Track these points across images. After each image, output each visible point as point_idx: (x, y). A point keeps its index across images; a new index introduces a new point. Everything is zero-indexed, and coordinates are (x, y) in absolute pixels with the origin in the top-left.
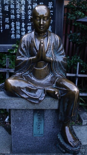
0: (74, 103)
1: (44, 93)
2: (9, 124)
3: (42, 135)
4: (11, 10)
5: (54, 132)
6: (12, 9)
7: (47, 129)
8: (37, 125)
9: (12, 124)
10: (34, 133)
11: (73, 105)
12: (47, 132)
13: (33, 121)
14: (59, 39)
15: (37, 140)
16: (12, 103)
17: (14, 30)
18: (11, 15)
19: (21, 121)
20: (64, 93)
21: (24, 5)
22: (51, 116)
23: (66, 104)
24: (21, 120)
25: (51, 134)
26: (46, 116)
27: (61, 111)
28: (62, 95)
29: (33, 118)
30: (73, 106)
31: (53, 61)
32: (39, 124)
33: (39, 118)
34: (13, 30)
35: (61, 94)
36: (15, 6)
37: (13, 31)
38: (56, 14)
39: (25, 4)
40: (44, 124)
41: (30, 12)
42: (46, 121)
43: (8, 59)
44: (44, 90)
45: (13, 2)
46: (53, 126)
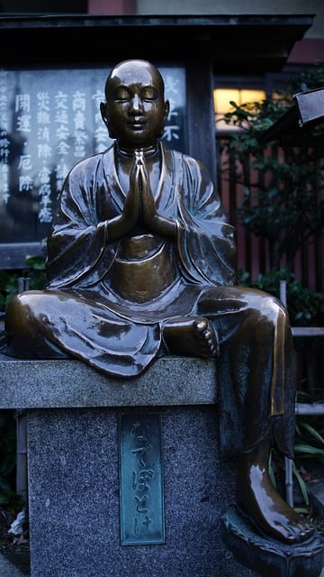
0: (273, 356)
1: (157, 338)
2: (26, 541)
3: (158, 535)
4: (40, 130)
5: (208, 523)
6: (42, 126)
7: (177, 506)
8: (134, 486)
9: (33, 487)
10: (123, 528)
11: (269, 365)
12: (179, 519)
13: (119, 469)
14: (198, 168)
15: (138, 562)
16: (32, 381)
17: (49, 193)
18: (40, 146)
19: (71, 470)
20: (231, 328)
21: (82, 112)
22: (192, 445)
23: (243, 373)
24: (67, 465)
25: (196, 529)
26: (169, 443)
27: (228, 406)
28: (224, 339)
29: (118, 455)
30: (272, 372)
31: (183, 231)
32: (142, 481)
33: (142, 456)
34: (46, 194)
35: (221, 334)
36: (53, 117)
37: (46, 197)
38: (190, 134)
39: (84, 109)
40: (164, 483)
41: (101, 132)
42: (172, 469)
43: (25, 282)
44: (157, 330)
45: (46, 104)
46: (201, 490)
